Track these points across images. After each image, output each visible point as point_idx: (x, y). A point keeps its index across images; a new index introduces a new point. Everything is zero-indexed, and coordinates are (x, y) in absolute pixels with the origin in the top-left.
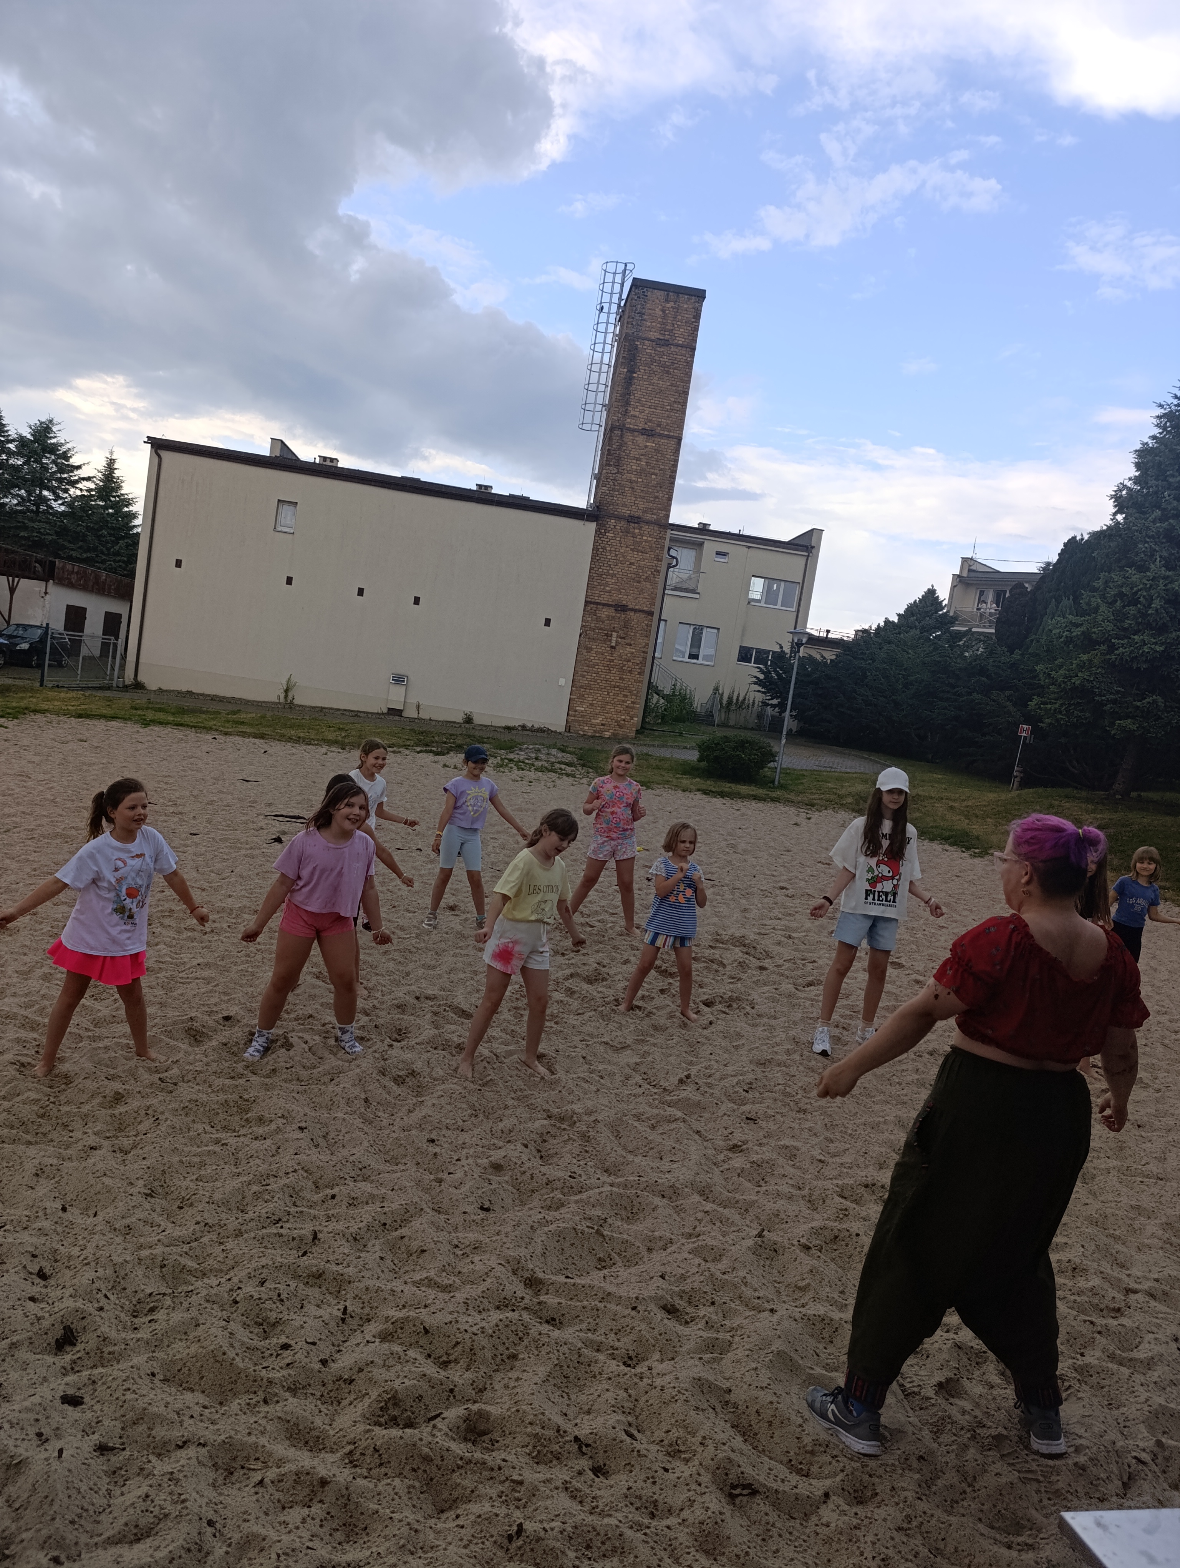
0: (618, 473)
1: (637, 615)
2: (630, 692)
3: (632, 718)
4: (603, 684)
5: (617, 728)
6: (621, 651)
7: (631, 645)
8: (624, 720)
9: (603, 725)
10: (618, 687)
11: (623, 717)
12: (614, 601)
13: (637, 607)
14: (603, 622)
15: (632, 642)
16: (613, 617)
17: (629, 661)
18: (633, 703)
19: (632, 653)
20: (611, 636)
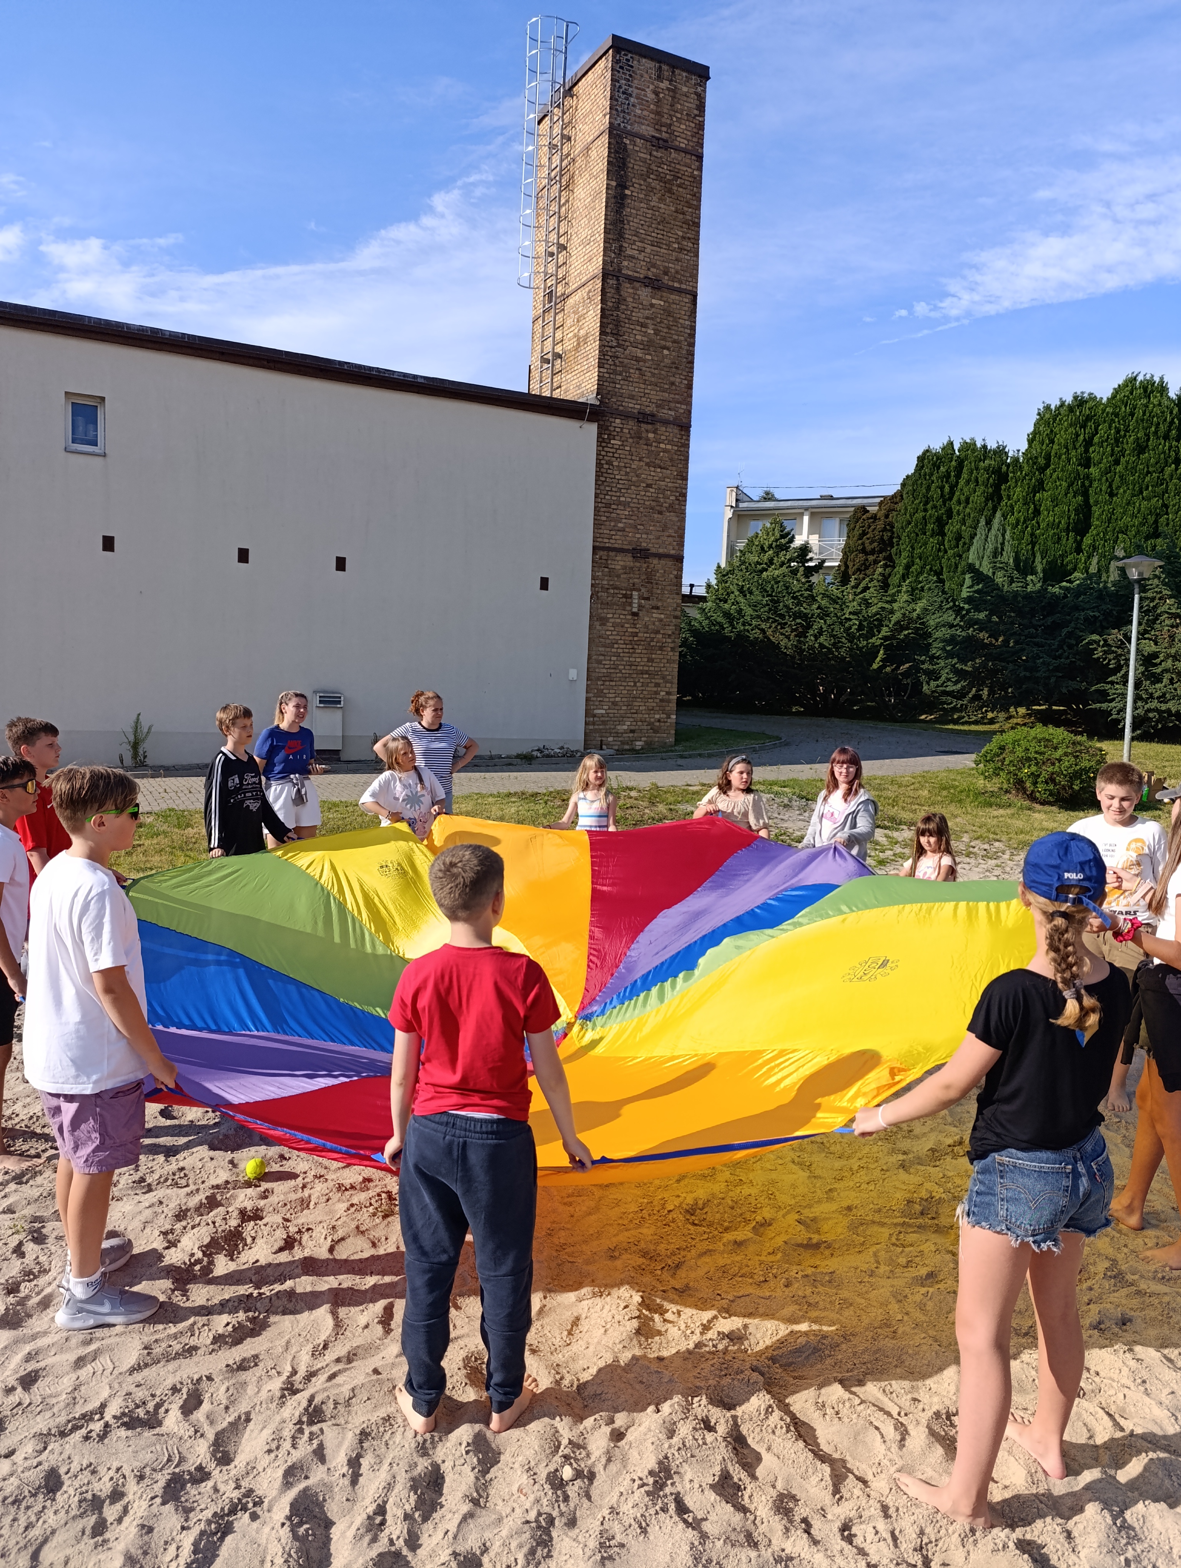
0: (619, 346)
1: (663, 562)
4: (627, 671)
5: (650, 733)
6: (647, 619)
7: (658, 608)
8: (659, 721)
9: (632, 731)
10: (647, 672)
11: (657, 716)
12: (630, 543)
13: (661, 551)
14: (618, 576)
15: (660, 604)
16: (631, 568)
17: (658, 632)
18: (668, 693)
19: (661, 620)
20: (631, 597)
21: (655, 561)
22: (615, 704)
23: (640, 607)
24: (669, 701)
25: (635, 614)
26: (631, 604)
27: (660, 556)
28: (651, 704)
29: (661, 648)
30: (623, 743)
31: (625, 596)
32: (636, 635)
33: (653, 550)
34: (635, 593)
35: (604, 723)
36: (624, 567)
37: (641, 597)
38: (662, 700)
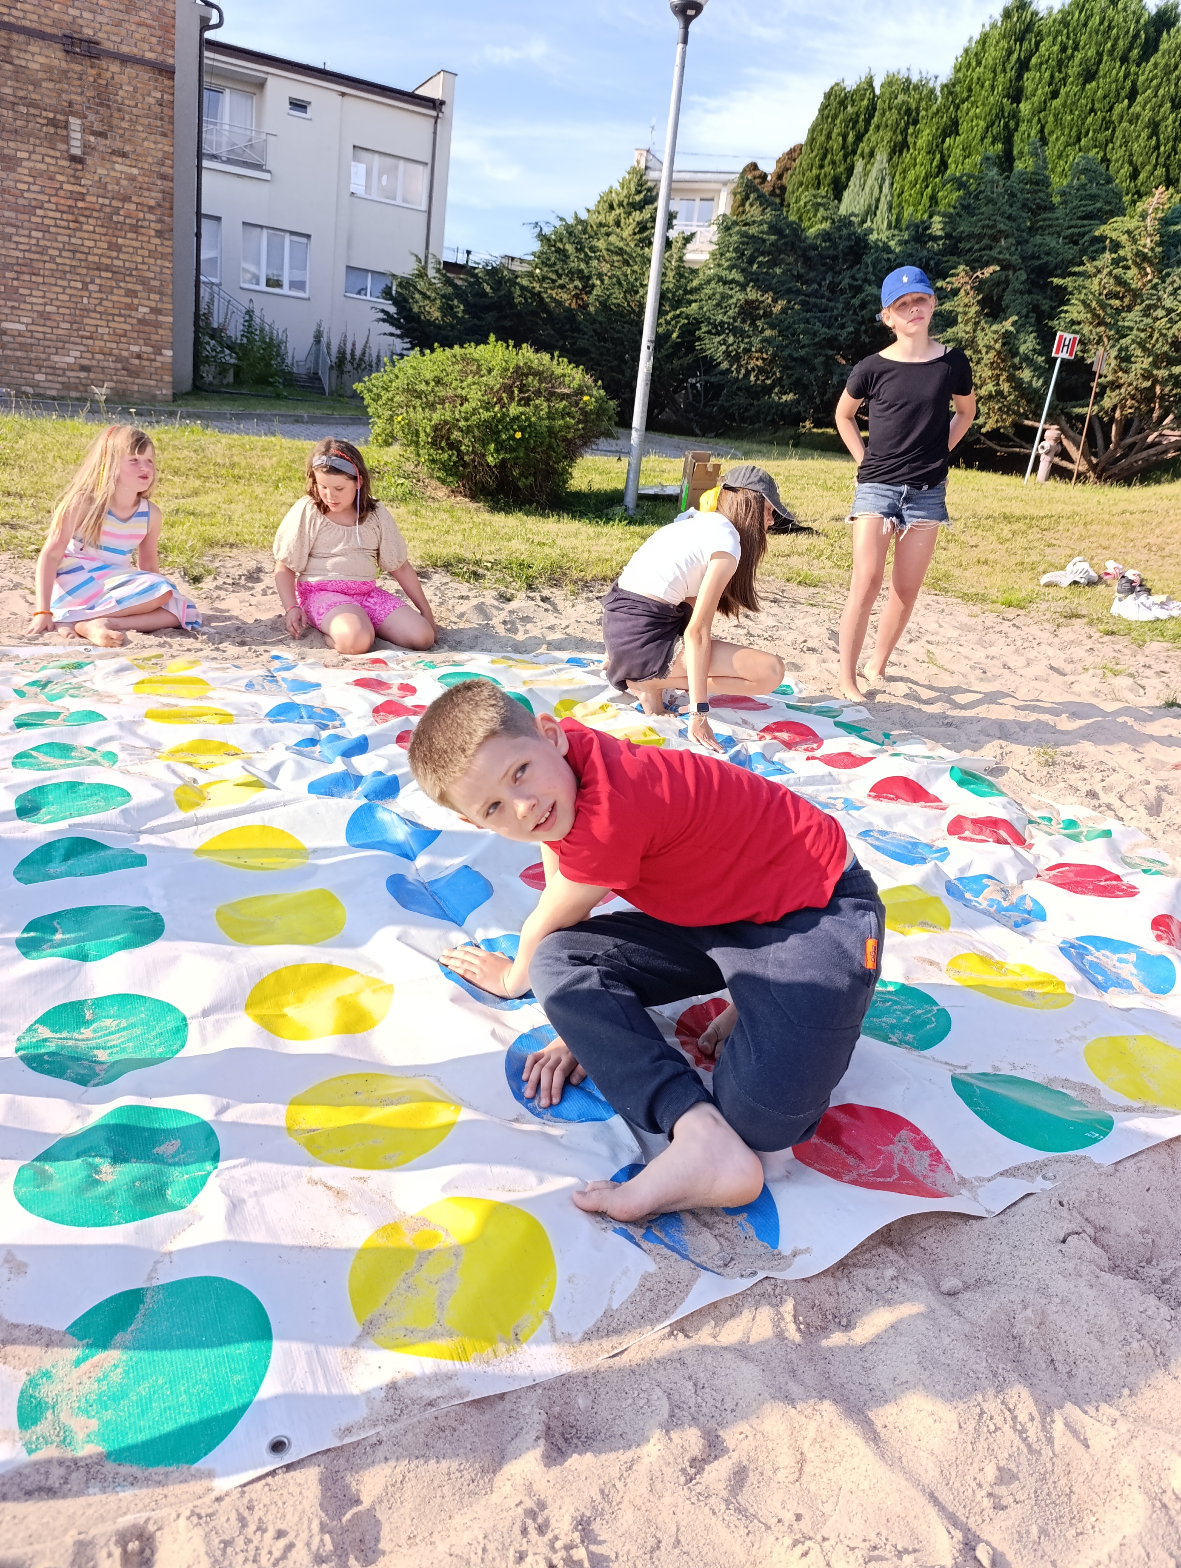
1: (130, 71)
2: (144, 282)
3: (158, 351)
4: (66, 260)
5: (123, 376)
6: (101, 171)
7: (124, 155)
8: (139, 357)
9: (84, 368)
10: (107, 268)
11: (135, 349)
12: (55, 23)
13: (125, 49)
14: (36, 84)
15: (128, 148)
16: (65, 72)
17: (126, 199)
18: (155, 311)
19: (132, 179)
20: (66, 126)
21: (115, 67)
22: (44, 316)
23: (85, 146)
24: (158, 325)
25: (74, 159)
26: (66, 139)
27: (125, 60)
28: (120, 325)
29: (135, 229)
30: (66, 386)
31: (52, 122)
32: (82, 197)
33: (107, 45)
34: (75, 123)
35: (23, 347)
36: (48, 69)
37: (87, 130)
38: (142, 322)
